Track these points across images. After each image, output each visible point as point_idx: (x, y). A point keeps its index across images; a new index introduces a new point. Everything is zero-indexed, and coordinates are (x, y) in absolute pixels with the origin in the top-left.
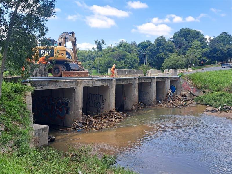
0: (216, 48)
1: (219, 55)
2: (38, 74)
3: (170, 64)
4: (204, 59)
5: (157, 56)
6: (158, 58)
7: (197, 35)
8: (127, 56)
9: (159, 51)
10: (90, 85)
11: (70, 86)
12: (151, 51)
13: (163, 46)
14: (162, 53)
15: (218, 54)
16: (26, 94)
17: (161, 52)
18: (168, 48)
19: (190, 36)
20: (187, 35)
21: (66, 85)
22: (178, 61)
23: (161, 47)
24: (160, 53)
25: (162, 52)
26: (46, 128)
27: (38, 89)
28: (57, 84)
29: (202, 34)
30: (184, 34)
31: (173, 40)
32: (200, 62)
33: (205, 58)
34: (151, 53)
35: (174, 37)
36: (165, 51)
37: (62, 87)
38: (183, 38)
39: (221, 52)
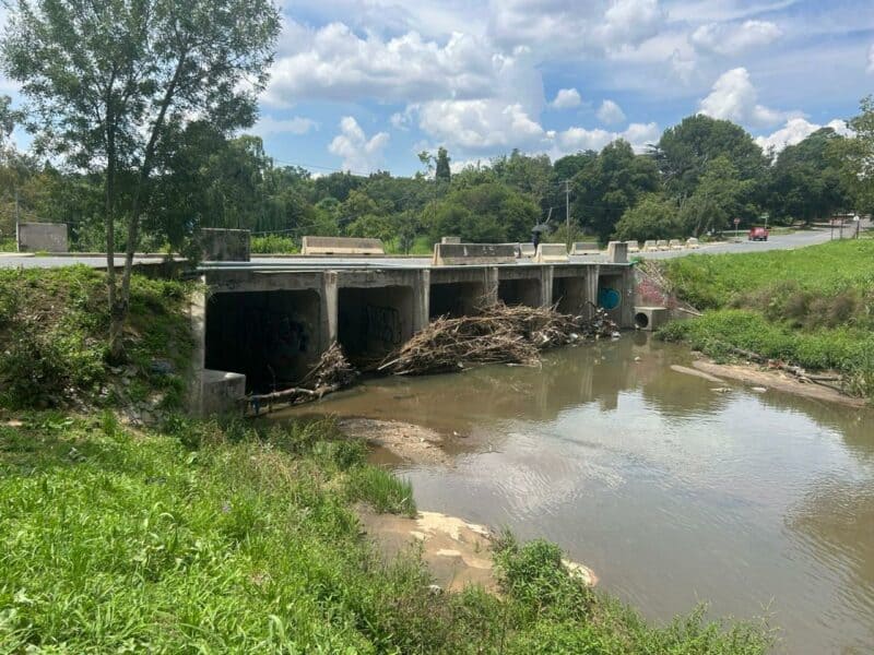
0: (789, 176)
1: (795, 199)
2: (226, 255)
3: (638, 224)
4: (748, 209)
5: (604, 199)
6: (606, 204)
7: (732, 136)
8: (508, 201)
9: (612, 185)
10: (359, 283)
11: (306, 284)
12: (585, 183)
13: (622, 171)
14: (620, 191)
15: (794, 196)
16: (192, 300)
17: (616, 189)
18: (639, 175)
19: (713, 139)
20: (701, 136)
21: (296, 283)
22: (660, 218)
23: (616, 173)
24: (612, 189)
25: (620, 188)
26: (240, 379)
27: (225, 289)
28: (274, 278)
29: (748, 136)
30: (694, 136)
31: (659, 150)
32: (731, 220)
33: (750, 207)
34: (584, 190)
35: (663, 144)
36: (629, 185)
37: (287, 288)
38: (689, 147)
39: (805, 189)
